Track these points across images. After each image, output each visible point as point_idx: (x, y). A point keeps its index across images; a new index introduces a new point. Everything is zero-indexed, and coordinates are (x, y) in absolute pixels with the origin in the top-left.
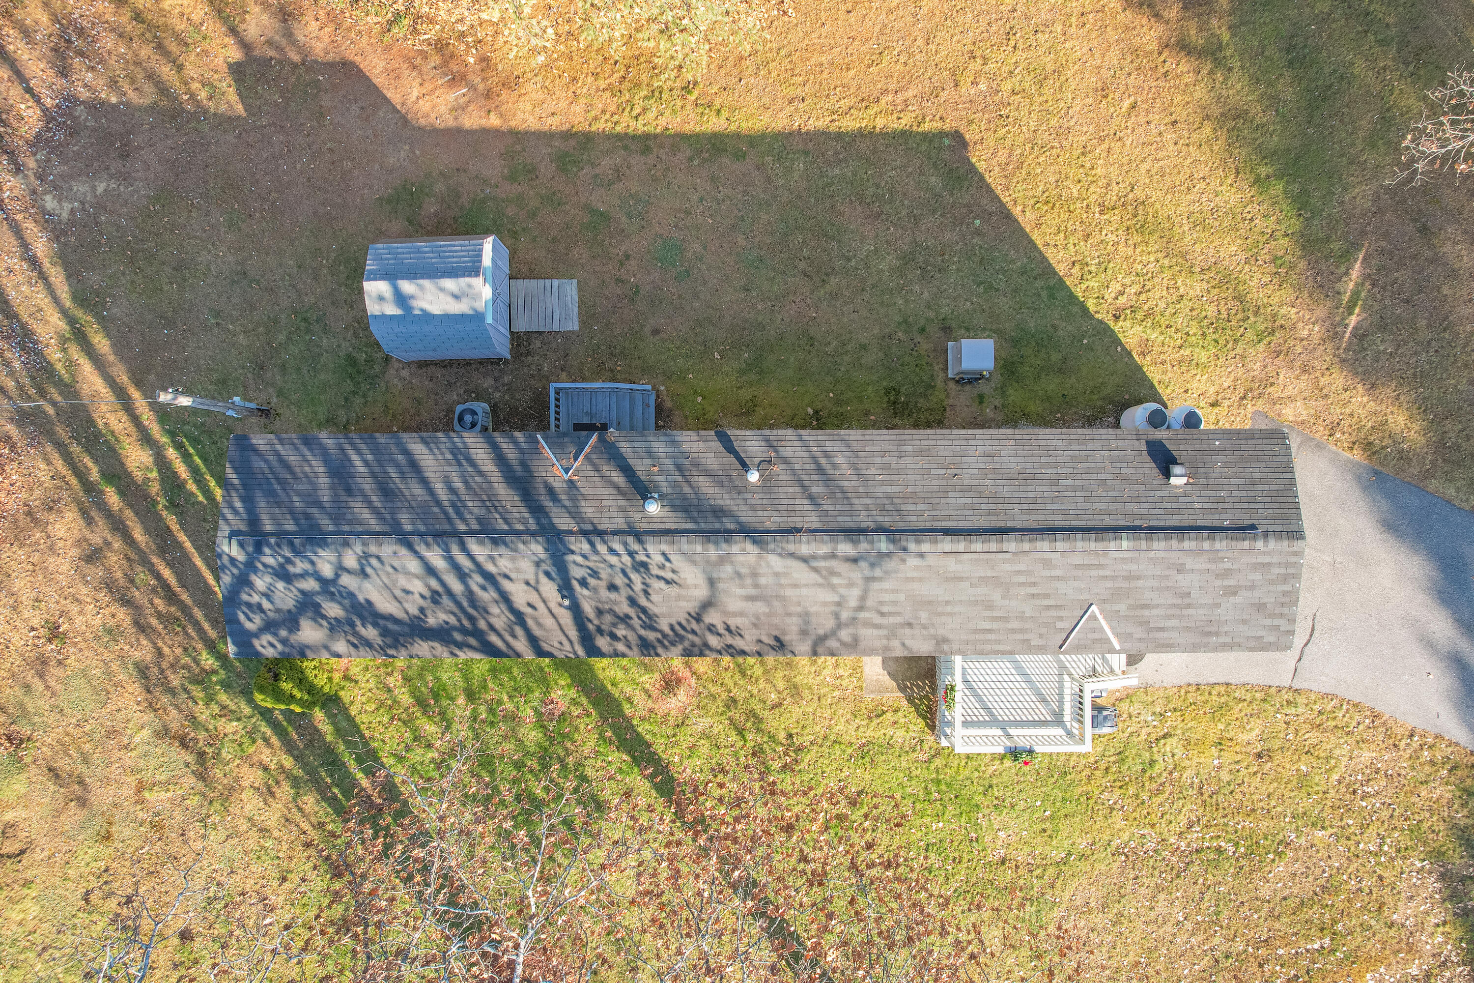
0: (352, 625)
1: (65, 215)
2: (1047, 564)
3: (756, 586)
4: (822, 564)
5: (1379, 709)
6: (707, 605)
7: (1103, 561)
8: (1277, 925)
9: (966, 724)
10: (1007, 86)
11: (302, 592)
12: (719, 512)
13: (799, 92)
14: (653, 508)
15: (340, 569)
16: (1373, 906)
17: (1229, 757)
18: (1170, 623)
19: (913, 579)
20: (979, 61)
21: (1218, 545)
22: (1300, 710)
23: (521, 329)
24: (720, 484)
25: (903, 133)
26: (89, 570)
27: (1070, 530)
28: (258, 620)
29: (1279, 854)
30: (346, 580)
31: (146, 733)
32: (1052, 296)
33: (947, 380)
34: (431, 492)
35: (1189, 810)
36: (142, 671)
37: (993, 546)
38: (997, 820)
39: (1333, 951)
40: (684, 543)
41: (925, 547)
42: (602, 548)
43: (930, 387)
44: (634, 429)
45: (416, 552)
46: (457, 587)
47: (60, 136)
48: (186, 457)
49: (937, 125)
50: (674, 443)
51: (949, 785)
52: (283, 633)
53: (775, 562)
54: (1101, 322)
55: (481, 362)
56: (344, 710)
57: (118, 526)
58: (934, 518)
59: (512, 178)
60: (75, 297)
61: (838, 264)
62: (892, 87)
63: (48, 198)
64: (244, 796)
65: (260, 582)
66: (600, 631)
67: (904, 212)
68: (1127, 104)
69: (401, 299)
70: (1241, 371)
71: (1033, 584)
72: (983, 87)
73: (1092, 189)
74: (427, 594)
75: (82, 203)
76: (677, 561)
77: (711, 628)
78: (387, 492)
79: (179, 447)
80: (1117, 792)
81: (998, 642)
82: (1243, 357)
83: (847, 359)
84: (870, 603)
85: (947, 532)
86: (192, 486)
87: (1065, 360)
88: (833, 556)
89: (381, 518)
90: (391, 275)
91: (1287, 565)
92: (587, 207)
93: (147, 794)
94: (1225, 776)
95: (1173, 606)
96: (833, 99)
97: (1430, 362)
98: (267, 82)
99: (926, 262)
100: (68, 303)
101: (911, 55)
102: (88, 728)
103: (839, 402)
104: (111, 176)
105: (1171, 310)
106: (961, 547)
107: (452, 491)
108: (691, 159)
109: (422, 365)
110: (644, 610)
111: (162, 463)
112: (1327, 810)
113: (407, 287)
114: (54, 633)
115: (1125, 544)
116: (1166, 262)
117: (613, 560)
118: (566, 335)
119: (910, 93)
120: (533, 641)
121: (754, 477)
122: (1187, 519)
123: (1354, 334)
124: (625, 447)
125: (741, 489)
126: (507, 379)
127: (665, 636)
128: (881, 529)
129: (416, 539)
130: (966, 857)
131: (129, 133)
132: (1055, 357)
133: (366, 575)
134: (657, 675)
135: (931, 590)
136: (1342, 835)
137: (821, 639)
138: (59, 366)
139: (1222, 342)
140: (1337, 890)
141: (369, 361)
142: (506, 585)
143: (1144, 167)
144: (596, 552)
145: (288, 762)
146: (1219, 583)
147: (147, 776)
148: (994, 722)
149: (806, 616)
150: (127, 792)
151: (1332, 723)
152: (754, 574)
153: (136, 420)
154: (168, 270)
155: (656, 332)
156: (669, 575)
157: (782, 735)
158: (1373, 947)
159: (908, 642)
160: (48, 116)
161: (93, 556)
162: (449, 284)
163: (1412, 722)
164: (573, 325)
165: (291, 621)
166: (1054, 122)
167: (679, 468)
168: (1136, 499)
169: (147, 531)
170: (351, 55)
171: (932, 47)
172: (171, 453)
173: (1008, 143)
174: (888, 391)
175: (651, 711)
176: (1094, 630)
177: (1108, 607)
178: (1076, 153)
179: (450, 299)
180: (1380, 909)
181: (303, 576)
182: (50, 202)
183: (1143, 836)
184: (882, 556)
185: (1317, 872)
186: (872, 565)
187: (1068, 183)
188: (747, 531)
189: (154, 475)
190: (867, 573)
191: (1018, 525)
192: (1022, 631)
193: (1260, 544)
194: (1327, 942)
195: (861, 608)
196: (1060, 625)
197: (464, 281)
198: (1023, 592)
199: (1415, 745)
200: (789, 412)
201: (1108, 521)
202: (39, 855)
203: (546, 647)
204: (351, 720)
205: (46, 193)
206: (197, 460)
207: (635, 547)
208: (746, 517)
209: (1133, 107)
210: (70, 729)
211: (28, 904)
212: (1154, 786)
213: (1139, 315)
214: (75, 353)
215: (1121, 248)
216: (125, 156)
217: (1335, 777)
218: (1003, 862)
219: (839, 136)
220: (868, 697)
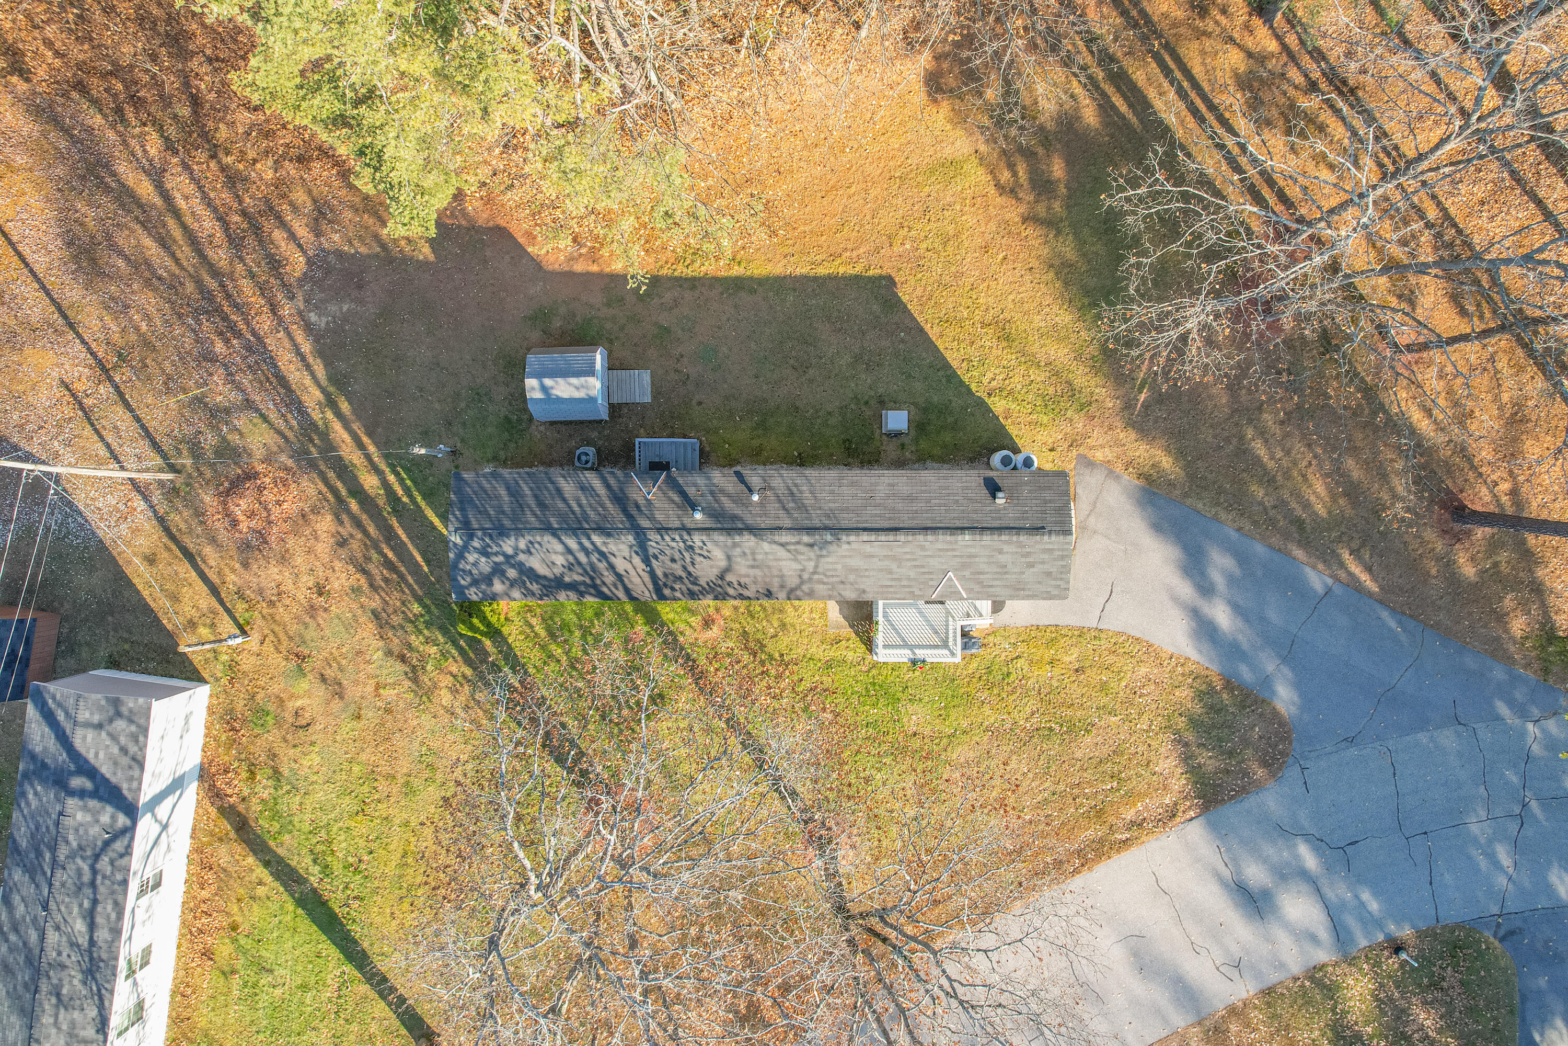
0: (524, 583)
1: (323, 325)
2: (923, 548)
3: (754, 560)
4: (792, 547)
5: (1152, 641)
6: (728, 570)
7: (955, 547)
8: (1085, 775)
9: (885, 646)
10: (924, 246)
11: (495, 563)
12: (734, 518)
13: (790, 250)
14: (698, 516)
15: (516, 549)
16: (1144, 762)
17: (1057, 671)
18: (995, 583)
19: (845, 556)
20: (906, 229)
21: (1022, 538)
22: (1102, 642)
23: (616, 402)
24: (734, 502)
25: (856, 276)
26: (340, 551)
27: (934, 529)
28: (468, 579)
29: (1087, 731)
30: (522, 557)
31: (380, 653)
32: (949, 381)
33: (882, 434)
34: (569, 507)
35: (1032, 704)
36: (375, 614)
37: (891, 538)
38: (911, 708)
39: (1118, 790)
40: (717, 536)
41: (852, 538)
42: (667, 538)
43: (871, 439)
44: (686, 468)
45: (560, 539)
46: (583, 558)
47: (319, 274)
48: (401, 481)
49: (878, 271)
50: (709, 478)
51: (881, 686)
52: (483, 587)
53: (766, 546)
54: (980, 398)
55: (590, 422)
56: (505, 640)
57: (358, 524)
58: (858, 522)
59: (608, 305)
60: (330, 379)
61: (814, 361)
62: (849, 247)
63: (312, 314)
64: (442, 693)
65: (471, 558)
66: (665, 585)
67: (856, 328)
68: (1001, 256)
69: (544, 389)
70: (1069, 429)
71: (914, 560)
72: (908, 246)
73: (977, 312)
74: (565, 564)
75: (334, 318)
76: (710, 546)
77: (730, 584)
78: (542, 505)
79: (397, 474)
80: (986, 693)
81: (895, 593)
82: (1071, 420)
83: (819, 421)
84: (820, 570)
85: (865, 529)
86: (405, 499)
87: (956, 422)
88: (798, 543)
89: (541, 522)
90: (539, 375)
91: (1063, 550)
92: (656, 324)
93: (382, 691)
94: (1055, 684)
95: (997, 573)
96: (812, 255)
97: (1189, 424)
98: (450, 240)
99: (870, 360)
100: (324, 382)
101: (862, 226)
102: (344, 650)
103: (813, 448)
104: (352, 301)
105: (1025, 390)
106: (873, 538)
107: (580, 506)
108: (722, 294)
109: (552, 423)
110: (690, 574)
111: (385, 484)
112: (1118, 705)
113: (548, 382)
114: (320, 590)
115: (967, 537)
116: (1023, 359)
117: (674, 544)
118: (644, 405)
119: (862, 251)
120: (627, 591)
121: (756, 498)
122: (1005, 523)
123: (1142, 406)
124: (681, 480)
125: (748, 504)
126: (606, 432)
127: (704, 588)
128: (826, 528)
129: (559, 532)
130: (891, 731)
131: (362, 272)
132: (950, 420)
133: (531, 553)
134: (699, 617)
135: (856, 562)
136: (1128, 719)
137: (792, 590)
138: (320, 423)
139: (1057, 410)
140: (1122, 754)
141: (520, 420)
142: (612, 559)
143: (1011, 297)
144: (663, 539)
145: (468, 672)
146: (1023, 560)
147: (382, 680)
148: (906, 645)
149: (782, 576)
150: (370, 689)
151: (1122, 650)
152: (753, 554)
153: (368, 457)
154: (389, 361)
155: (700, 403)
156: (706, 554)
157: (777, 655)
158: (1142, 787)
159: (843, 593)
160: (310, 262)
161: (342, 543)
162: (574, 381)
163: (1171, 650)
164: (648, 399)
165: (488, 579)
166: (953, 269)
167: (712, 493)
168: (975, 511)
169: (378, 527)
170: (503, 223)
171: (876, 220)
172: (391, 478)
173: (923, 282)
174: (844, 442)
175: (696, 639)
176: (951, 586)
177: (959, 573)
178: (966, 289)
179: (573, 389)
180: (1148, 765)
181: (496, 554)
182: (313, 317)
183: (1003, 720)
184: (827, 542)
185: (1111, 742)
186: (821, 549)
187: (961, 308)
188: (752, 530)
189: (382, 492)
190: (818, 553)
191: (906, 525)
192: (909, 586)
193: (1046, 538)
194: (1115, 784)
195: (814, 573)
196: (931, 583)
197: (583, 379)
198: (909, 564)
199: (1173, 664)
200: (782, 454)
201: (958, 524)
202: (319, 727)
203: (635, 595)
204: (509, 647)
205: (310, 311)
206: (408, 482)
207: (686, 537)
208: (750, 521)
209: (1005, 258)
210: (334, 651)
211: (313, 755)
212: (1010, 688)
213: (1004, 393)
214: (330, 415)
215: (994, 351)
216: (360, 287)
217: (1124, 684)
218: (915, 734)
219: (815, 279)
220: (831, 631)
